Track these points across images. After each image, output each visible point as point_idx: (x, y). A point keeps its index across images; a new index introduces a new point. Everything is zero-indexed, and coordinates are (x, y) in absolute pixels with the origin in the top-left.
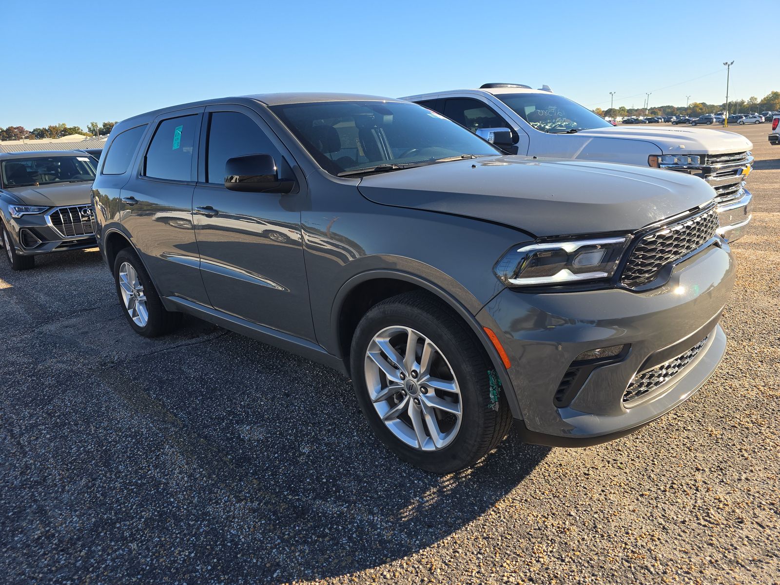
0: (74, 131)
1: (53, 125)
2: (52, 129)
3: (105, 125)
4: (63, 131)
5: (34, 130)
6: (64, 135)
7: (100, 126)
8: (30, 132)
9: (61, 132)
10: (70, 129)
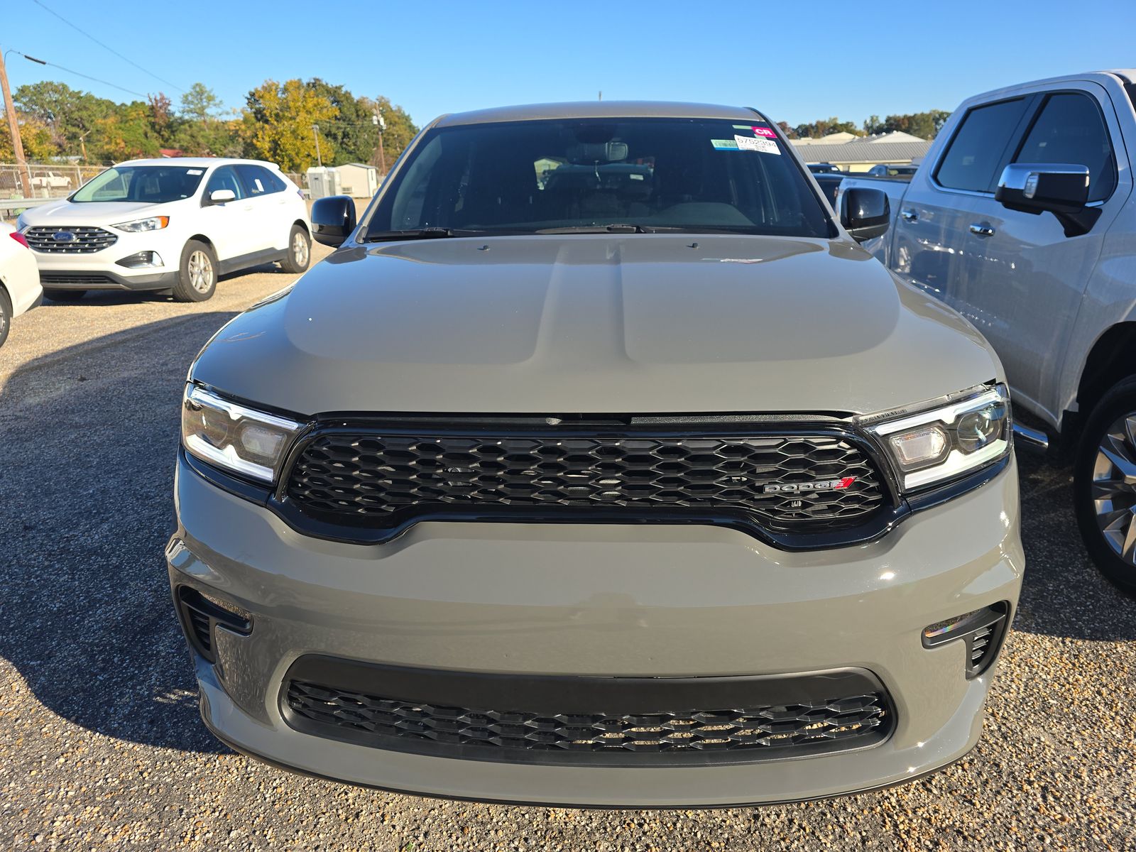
0: (847, 128)
1: (822, 120)
2: (819, 125)
3: (888, 119)
4: (832, 128)
5: (799, 127)
6: (832, 133)
7: (882, 120)
8: (793, 129)
9: (829, 129)
10: (841, 125)
